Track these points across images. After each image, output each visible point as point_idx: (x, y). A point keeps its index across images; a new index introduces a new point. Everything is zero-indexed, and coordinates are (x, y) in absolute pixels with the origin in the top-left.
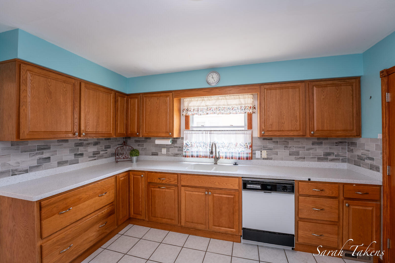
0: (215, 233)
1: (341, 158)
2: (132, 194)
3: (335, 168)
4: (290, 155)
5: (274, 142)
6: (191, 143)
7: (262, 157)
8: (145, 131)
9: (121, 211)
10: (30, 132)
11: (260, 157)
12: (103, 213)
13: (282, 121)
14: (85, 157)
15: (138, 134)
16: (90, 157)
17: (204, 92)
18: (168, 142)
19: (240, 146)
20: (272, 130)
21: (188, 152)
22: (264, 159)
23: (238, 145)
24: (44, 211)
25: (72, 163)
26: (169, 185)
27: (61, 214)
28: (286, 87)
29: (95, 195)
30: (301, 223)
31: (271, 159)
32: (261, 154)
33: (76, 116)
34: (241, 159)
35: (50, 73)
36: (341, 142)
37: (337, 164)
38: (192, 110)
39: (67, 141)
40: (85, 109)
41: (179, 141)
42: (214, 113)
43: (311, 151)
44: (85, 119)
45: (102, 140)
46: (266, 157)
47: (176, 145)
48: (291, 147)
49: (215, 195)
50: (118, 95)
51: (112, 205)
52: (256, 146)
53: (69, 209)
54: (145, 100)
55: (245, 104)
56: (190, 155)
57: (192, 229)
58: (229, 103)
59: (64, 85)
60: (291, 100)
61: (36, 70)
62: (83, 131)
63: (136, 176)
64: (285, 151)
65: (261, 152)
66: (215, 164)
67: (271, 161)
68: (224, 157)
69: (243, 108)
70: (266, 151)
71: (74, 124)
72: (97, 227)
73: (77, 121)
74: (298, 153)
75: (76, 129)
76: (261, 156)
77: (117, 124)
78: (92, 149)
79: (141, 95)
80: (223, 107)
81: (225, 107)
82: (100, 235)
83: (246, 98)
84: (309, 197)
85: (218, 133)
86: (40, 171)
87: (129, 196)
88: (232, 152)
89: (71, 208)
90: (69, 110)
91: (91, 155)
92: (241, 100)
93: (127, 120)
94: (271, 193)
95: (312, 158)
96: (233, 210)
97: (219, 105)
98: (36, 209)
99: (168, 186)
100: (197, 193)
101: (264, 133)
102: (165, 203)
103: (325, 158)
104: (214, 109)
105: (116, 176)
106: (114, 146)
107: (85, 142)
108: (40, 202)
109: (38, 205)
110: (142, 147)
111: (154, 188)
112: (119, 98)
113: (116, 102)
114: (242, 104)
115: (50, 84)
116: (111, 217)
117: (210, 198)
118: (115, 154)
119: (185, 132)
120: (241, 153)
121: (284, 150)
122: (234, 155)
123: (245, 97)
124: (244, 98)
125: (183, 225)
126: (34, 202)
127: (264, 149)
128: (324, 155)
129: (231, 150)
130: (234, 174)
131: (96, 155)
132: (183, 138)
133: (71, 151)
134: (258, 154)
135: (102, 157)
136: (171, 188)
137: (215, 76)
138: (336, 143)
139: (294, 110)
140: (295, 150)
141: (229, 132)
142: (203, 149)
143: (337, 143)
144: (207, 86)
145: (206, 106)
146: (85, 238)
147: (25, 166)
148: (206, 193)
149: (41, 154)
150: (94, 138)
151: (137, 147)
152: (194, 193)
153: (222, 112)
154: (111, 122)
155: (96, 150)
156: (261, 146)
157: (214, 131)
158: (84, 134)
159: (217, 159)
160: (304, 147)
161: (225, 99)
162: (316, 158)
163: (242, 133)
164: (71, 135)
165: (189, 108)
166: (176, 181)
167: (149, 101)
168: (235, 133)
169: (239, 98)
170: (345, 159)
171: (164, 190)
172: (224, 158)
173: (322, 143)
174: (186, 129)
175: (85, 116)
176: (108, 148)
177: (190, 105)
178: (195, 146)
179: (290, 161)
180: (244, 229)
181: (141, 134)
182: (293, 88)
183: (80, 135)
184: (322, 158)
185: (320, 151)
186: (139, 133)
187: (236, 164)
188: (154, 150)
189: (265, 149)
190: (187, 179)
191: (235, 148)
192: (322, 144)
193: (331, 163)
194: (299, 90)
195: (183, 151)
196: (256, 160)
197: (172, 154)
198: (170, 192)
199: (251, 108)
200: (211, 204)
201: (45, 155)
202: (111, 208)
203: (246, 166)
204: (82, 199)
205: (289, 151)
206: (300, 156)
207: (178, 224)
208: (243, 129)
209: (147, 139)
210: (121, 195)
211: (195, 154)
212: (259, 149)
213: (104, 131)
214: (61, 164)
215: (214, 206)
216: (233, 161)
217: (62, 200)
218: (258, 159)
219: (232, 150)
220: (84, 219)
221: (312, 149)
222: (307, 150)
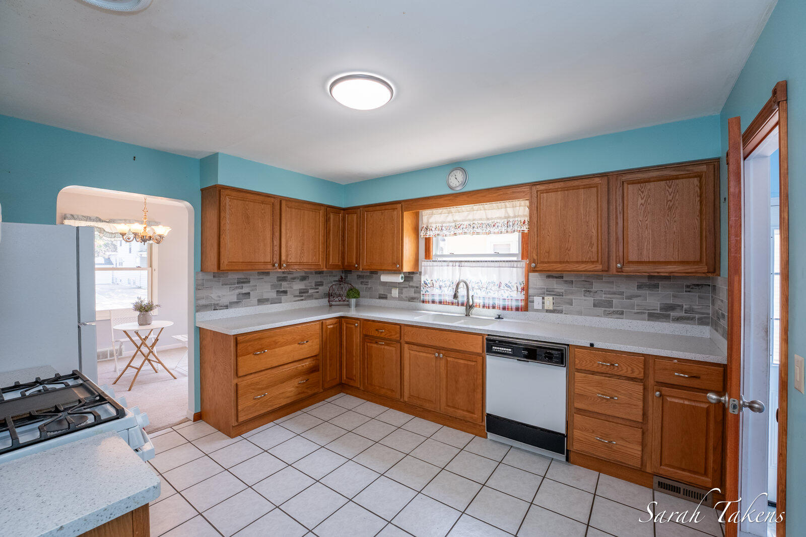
0: (450, 418)
1: (697, 316)
2: (345, 351)
3: (684, 334)
4: (595, 306)
5: (566, 282)
6: (432, 280)
7: (545, 308)
8: (366, 261)
9: (328, 370)
10: (229, 262)
11: (540, 307)
12: (303, 366)
13: (567, 246)
14: (289, 296)
15: (356, 265)
16: (295, 296)
17: (446, 200)
18: (399, 279)
19: (506, 288)
20: (549, 260)
21: (427, 296)
22: (547, 311)
23: (503, 285)
24: (239, 347)
25: (273, 302)
26: (390, 340)
27: (255, 354)
28: (574, 186)
29: (293, 341)
30: (578, 418)
31: (561, 312)
32: (543, 303)
33: (276, 243)
34: (507, 309)
35: (248, 195)
36: (698, 285)
37: (688, 327)
38: (433, 229)
39: (268, 274)
40: (286, 234)
41: (415, 277)
42: (465, 233)
43: (636, 301)
44: (287, 247)
45: (311, 273)
46: (551, 308)
47: (411, 284)
48: (596, 292)
49: (449, 359)
50: (330, 210)
51: (317, 359)
52: (536, 288)
53: (264, 352)
54: (366, 215)
55: (515, 217)
56: (430, 301)
57: (418, 409)
58: (489, 217)
59: (263, 206)
60: (582, 208)
61: (234, 194)
62: (284, 261)
63: (349, 326)
64: (585, 298)
65: (543, 298)
66: (466, 315)
67: (559, 315)
68: (481, 304)
69: (511, 224)
70: (551, 298)
71: (273, 252)
72: (296, 382)
73: (277, 248)
74: (609, 304)
75: (276, 259)
76: (543, 307)
77: (329, 252)
78: (298, 286)
79: (361, 209)
80: (480, 222)
81: (483, 222)
82: (299, 394)
83: (516, 207)
84: (593, 375)
85: (471, 265)
86: (240, 308)
87: (341, 353)
88: (493, 298)
89: (266, 351)
90: (268, 234)
91: (297, 293)
92: (508, 209)
93: (343, 245)
94: (528, 361)
95: (638, 313)
96: (474, 384)
97: (474, 220)
98: (232, 344)
99: (387, 342)
100: (425, 354)
101: (536, 266)
102: (384, 366)
103: (663, 314)
104: (465, 226)
105: (322, 322)
106: (328, 283)
107: (290, 276)
108: (236, 337)
109: (235, 340)
110: (366, 286)
111: (371, 343)
112: (332, 216)
113: (327, 220)
114: (509, 217)
115: (247, 208)
116: (314, 374)
117: (443, 362)
118: (329, 295)
119: (424, 263)
120: (508, 300)
121: (583, 298)
122: (497, 303)
123: (514, 204)
124: (513, 207)
125: (407, 400)
126: (231, 335)
127: (548, 295)
128: (661, 309)
129: (491, 295)
130: (475, 329)
131: (303, 294)
132: (420, 273)
133: (273, 286)
134: (537, 302)
135: (311, 297)
136: (392, 345)
137: (459, 175)
138: (688, 287)
139: (587, 226)
140: (604, 297)
141: (489, 264)
142: (449, 291)
143: (690, 286)
144: (450, 192)
145: (454, 221)
146: (281, 391)
147: (225, 301)
148: (437, 354)
149: (240, 289)
150: (298, 270)
151: (360, 286)
152: (421, 354)
153: (478, 231)
154: (320, 250)
155: (303, 287)
156: (544, 288)
157: (466, 261)
158: (285, 265)
159: (469, 307)
160: (622, 293)
161: (482, 209)
162: (645, 313)
163: (510, 266)
164: (270, 267)
165: (429, 225)
166: (398, 335)
167: (371, 216)
168: (498, 266)
169: (506, 207)
170: (705, 317)
171: (383, 347)
172: (481, 307)
173: (659, 286)
174: (426, 258)
175: (287, 243)
176: (319, 285)
177: (431, 221)
178: (438, 286)
179: (595, 318)
180: (488, 415)
181: (361, 266)
182: (586, 188)
183: (280, 266)
184: (658, 314)
185: (654, 300)
186: (359, 265)
187: (499, 317)
188: (382, 291)
189: (551, 295)
190: (412, 332)
191: (498, 291)
192: (659, 288)
193: (676, 325)
194: (597, 192)
195: (420, 293)
196: (535, 313)
197: (407, 297)
198: (391, 351)
199: (524, 223)
200: (443, 371)
201: (245, 290)
202: (314, 362)
203: (516, 321)
204: (280, 343)
205: (593, 298)
206: (614, 309)
207: (401, 398)
208: (515, 259)
209: (373, 273)
210: (328, 348)
211: (437, 299)
212: (540, 294)
213: (311, 261)
214: (261, 301)
215: (447, 375)
216: (496, 312)
217: (257, 339)
218: (537, 310)
219: (494, 294)
220: (280, 367)
221: (637, 296)
222: (629, 299)
